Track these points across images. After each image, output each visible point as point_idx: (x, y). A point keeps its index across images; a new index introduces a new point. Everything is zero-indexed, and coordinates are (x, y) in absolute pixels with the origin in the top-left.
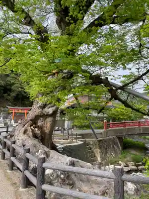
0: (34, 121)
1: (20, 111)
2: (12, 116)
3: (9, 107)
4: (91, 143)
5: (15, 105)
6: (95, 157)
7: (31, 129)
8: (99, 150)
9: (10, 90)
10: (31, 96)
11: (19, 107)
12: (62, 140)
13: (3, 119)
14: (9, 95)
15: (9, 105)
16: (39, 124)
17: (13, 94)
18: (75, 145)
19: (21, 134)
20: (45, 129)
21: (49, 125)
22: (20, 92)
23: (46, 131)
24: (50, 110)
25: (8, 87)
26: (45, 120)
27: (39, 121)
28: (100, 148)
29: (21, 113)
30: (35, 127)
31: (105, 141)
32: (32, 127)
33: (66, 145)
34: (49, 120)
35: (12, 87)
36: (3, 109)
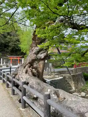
0: (31, 64)
1: (15, 58)
2: (11, 62)
3: (8, 56)
4: (67, 77)
5: (12, 55)
6: (70, 86)
7: (30, 69)
8: (73, 82)
9: (8, 46)
10: (22, 48)
11: (14, 56)
12: (47, 76)
13: (6, 63)
14: (8, 49)
15: (8, 55)
16: (35, 65)
17: (10, 48)
18: (58, 80)
19: (24, 73)
20: (39, 69)
21: (41, 66)
22: (14, 47)
23: (40, 71)
24: (42, 56)
25: (7, 44)
26: (38, 63)
27: (35, 63)
28: (74, 80)
29: (15, 60)
30: (33, 68)
31: (76, 76)
32: (31, 68)
33: (52, 79)
34: (41, 62)
35: (9, 44)
36: (5, 57)
